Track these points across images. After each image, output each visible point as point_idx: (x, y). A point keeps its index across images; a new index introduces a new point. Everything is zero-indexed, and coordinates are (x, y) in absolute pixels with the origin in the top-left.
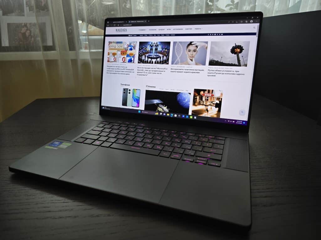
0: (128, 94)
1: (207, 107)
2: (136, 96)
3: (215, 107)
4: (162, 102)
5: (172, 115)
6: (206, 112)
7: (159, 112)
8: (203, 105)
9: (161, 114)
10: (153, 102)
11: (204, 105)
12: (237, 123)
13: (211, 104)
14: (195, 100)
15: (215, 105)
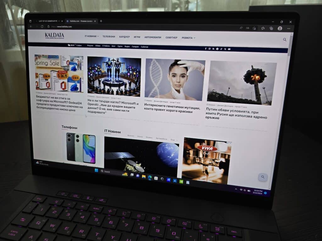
0: (76, 142)
1: (206, 167)
2: (89, 145)
3: (218, 168)
4: (132, 157)
5: (151, 177)
6: (204, 174)
7: (129, 172)
8: (199, 163)
9: (132, 175)
10: (118, 156)
11: (202, 164)
12: (254, 193)
13: (213, 163)
14: (187, 156)
15: (218, 165)
